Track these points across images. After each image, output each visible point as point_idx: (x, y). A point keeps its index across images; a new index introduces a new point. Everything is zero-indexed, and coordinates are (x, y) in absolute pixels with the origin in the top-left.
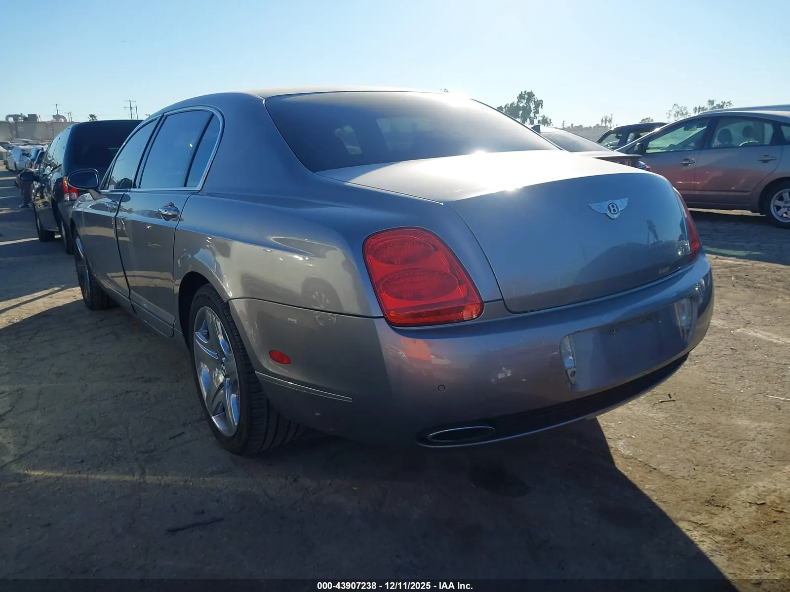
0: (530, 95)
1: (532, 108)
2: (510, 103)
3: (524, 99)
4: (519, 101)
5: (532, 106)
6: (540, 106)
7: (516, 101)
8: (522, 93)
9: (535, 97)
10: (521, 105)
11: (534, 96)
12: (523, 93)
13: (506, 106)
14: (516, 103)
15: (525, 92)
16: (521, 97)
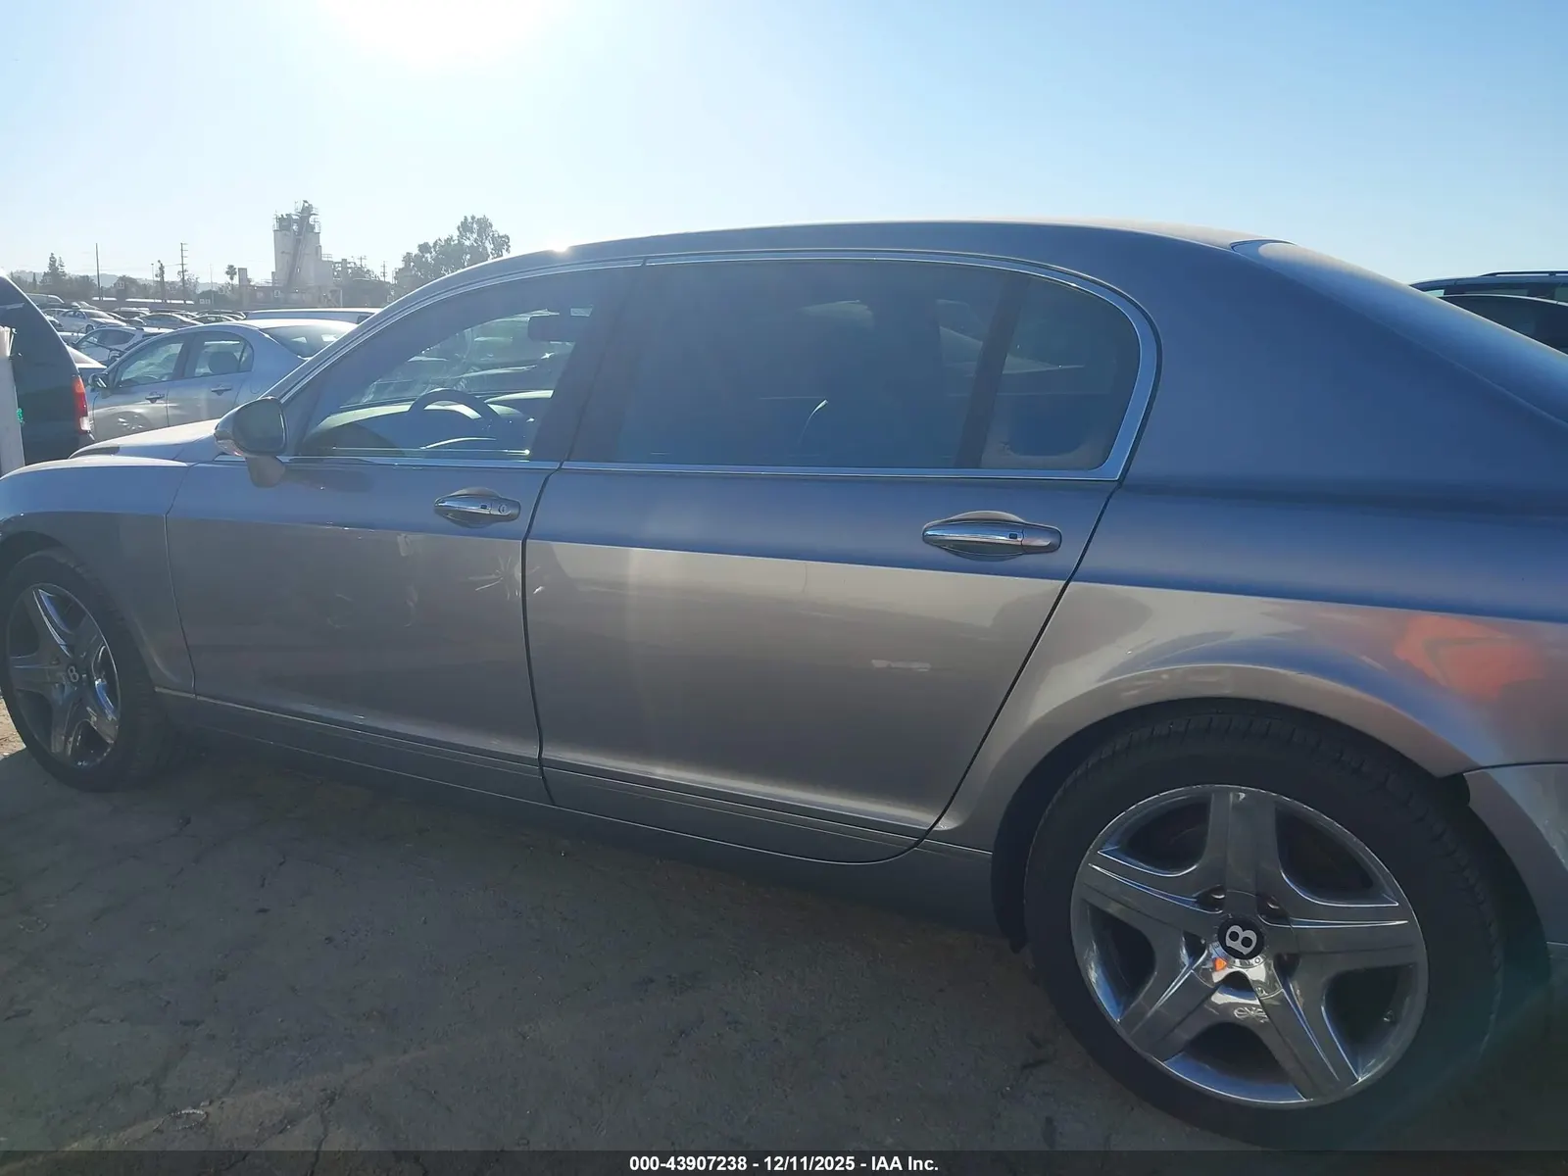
0: (484, 225)
1: (489, 251)
2: (443, 237)
3: (472, 232)
4: (461, 236)
5: (489, 247)
6: (505, 247)
7: (456, 234)
8: (466, 218)
9: (493, 229)
10: (467, 243)
11: (491, 226)
12: (470, 220)
13: (435, 244)
14: (455, 238)
15: (473, 218)
16: (465, 227)
